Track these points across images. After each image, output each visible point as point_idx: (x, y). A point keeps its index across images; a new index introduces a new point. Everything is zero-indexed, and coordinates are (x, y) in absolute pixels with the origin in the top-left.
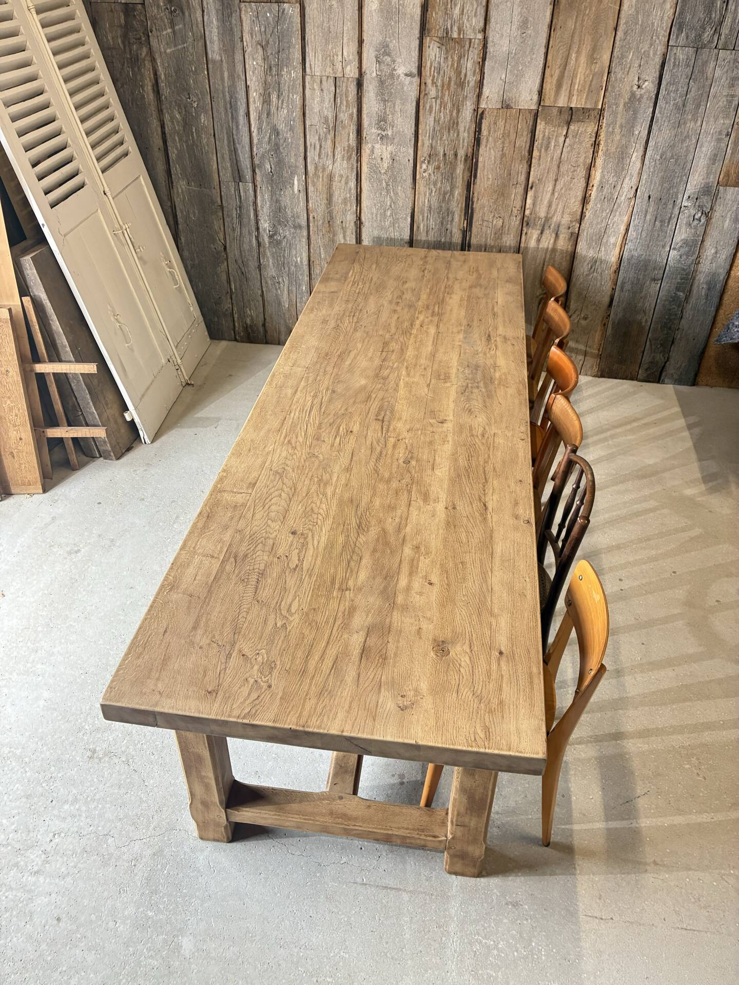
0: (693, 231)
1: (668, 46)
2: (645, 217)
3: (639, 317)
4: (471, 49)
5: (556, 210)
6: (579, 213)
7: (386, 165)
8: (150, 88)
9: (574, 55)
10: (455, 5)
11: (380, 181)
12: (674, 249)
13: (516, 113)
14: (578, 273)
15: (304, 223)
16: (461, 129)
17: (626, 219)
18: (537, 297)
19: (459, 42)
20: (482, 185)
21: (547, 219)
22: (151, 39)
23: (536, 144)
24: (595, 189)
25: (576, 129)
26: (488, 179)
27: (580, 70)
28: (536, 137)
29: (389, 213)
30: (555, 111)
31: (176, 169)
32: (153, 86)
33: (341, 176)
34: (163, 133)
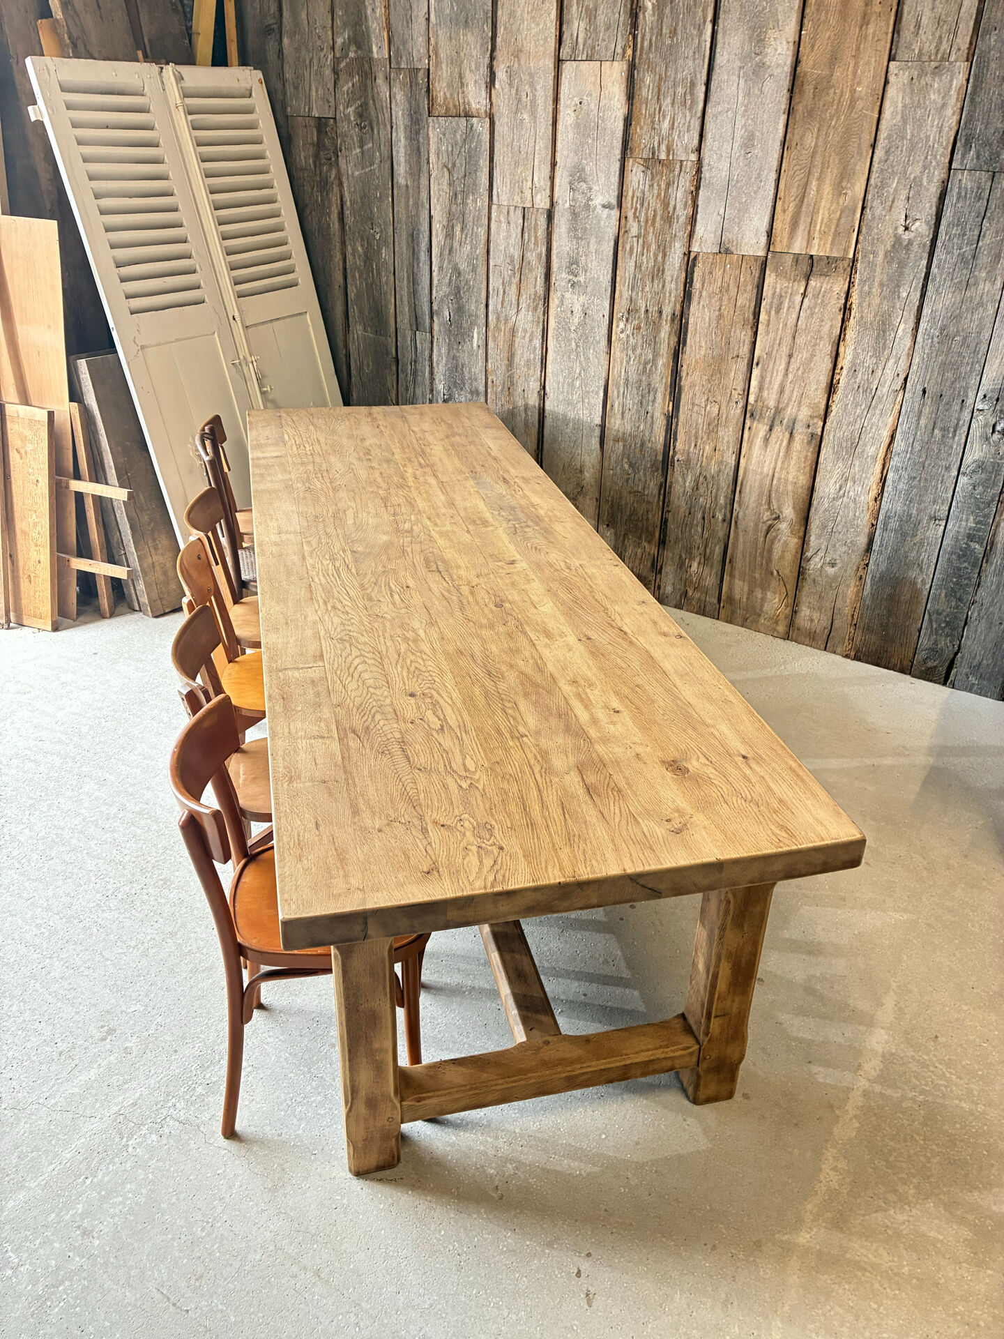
0: (993, 450)
1: (950, 169)
2: (919, 420)
3: (912, 574)
4: (682, 174)
5: (790, 399)
6: (823, 406)
7: (576, 321)
8: (336, 215)
9: (814, 184)
10: (664, 117)
11: (569, 341)
12: (964, 474)
13: (738, 260)
14: (821, 494)
15: (482, 389)
16: (668, 279)
17: (890, 420)
18: (764, 523)
19: (668, 164)
20: (692, 355)
21: (778, 411)
22: (340, 159)
23: (764, 303)
24: (844, 372)
25: (819, 285)
26: (701, 347)
27: (823, 204)
28: (764, 294)
29: (577, 384)
30: (789, 260)
31: (354, 311)
32: (339, 214)
33: (525, 331)
34: (345, 269)
